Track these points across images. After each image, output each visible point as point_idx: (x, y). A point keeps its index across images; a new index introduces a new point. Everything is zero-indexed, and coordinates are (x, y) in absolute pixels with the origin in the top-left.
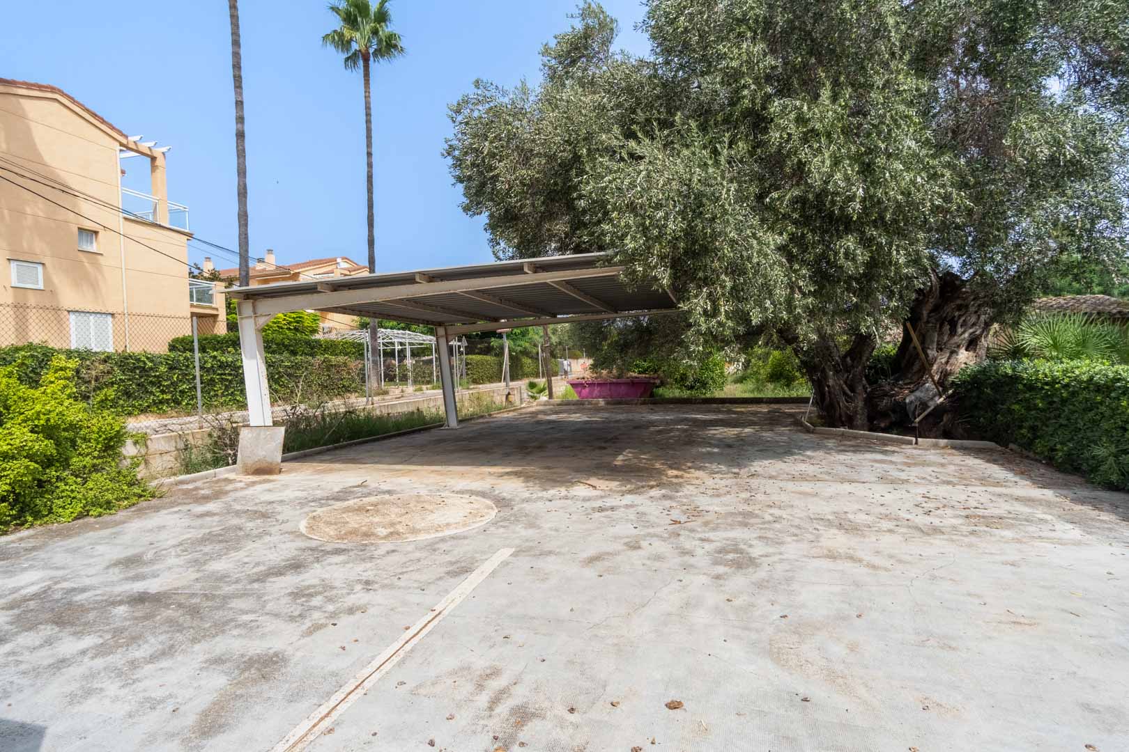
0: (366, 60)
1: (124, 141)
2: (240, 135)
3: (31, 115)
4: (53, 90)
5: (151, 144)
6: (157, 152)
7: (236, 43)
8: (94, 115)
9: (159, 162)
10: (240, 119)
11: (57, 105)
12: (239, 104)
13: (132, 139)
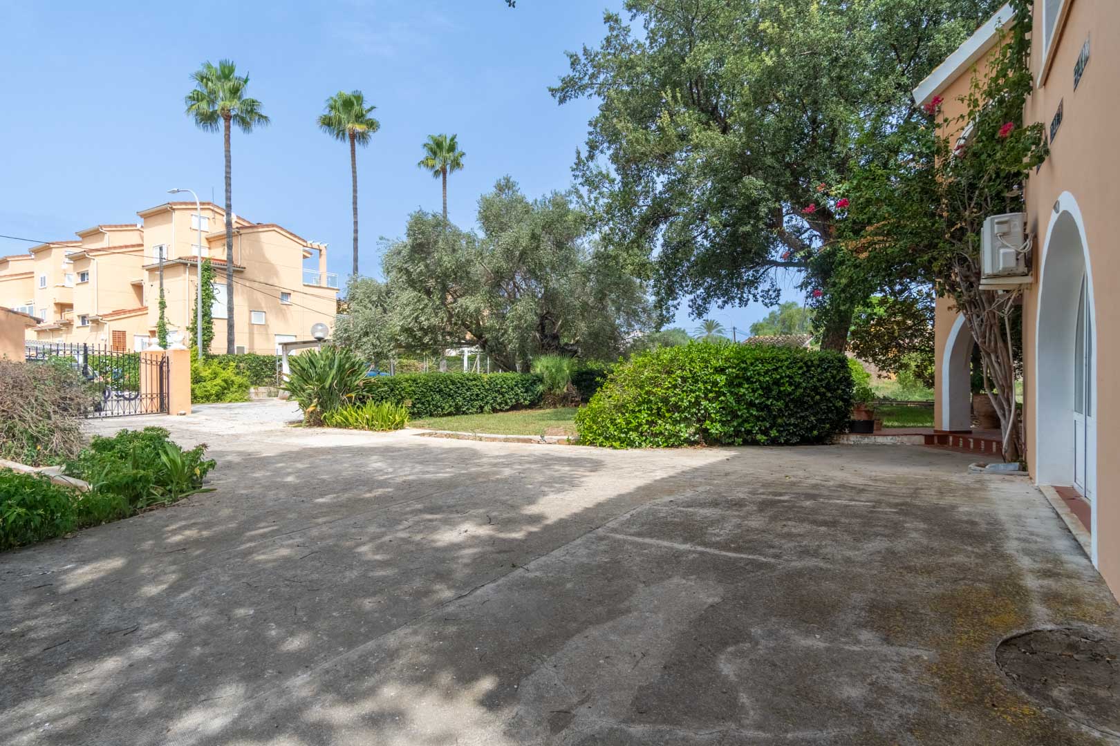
0: (445, 174)
1: (305, 244)
2: (356, 240)
3: (262, 240)
4: (273, 226)
5: (318, 243)
6: (322, 247)
7: (355, 191)
8: (291, 234)
9: (324, 252)
10: (356, 231)
11: (274, 232)
12: (356, 223)
13: (309, 242)
